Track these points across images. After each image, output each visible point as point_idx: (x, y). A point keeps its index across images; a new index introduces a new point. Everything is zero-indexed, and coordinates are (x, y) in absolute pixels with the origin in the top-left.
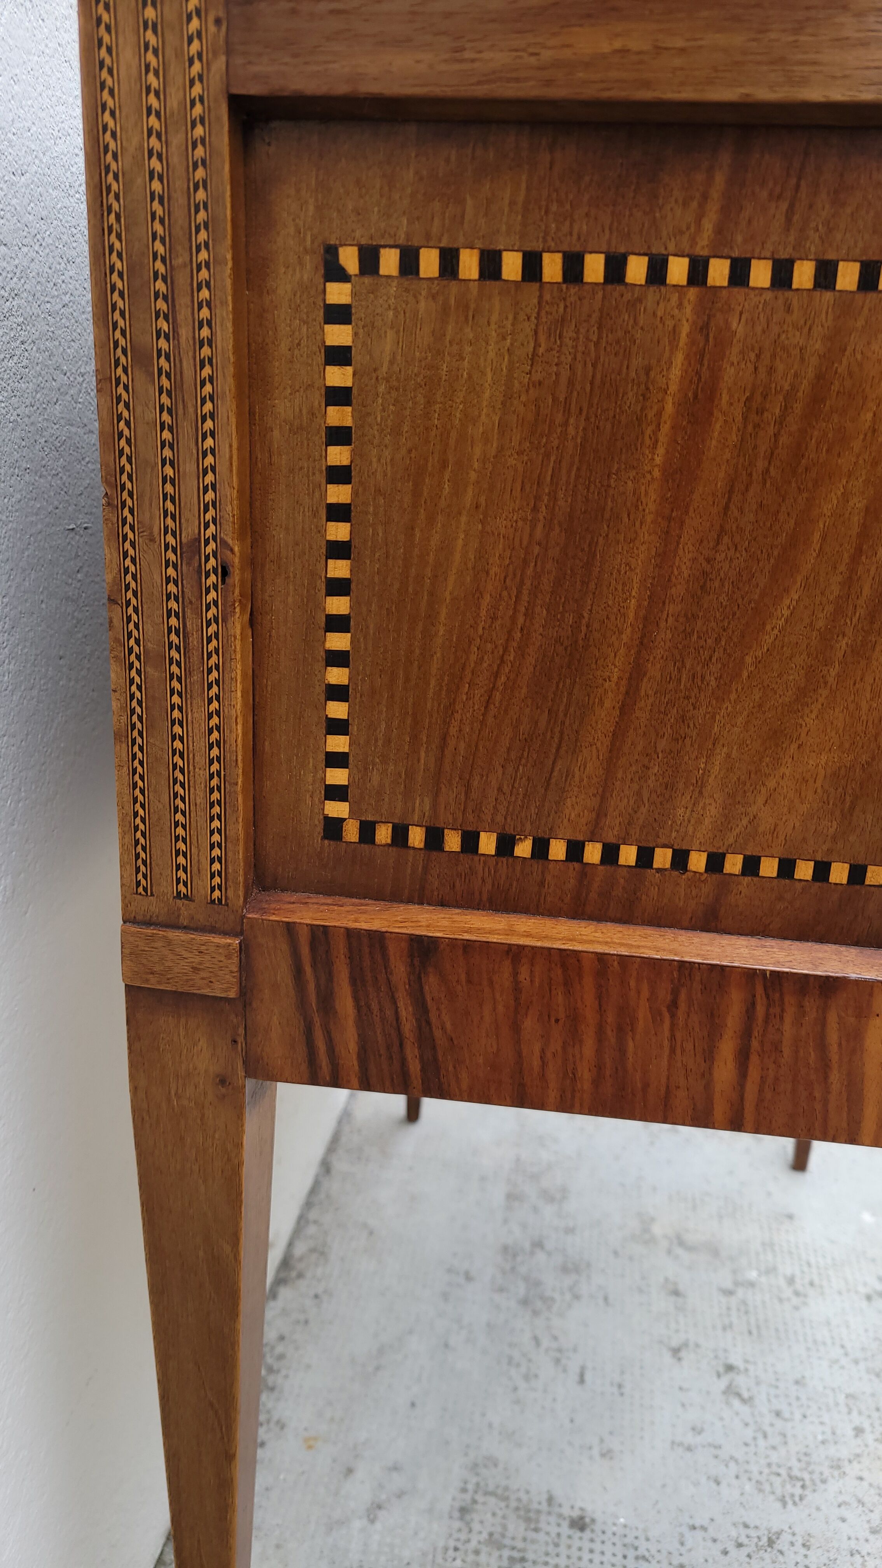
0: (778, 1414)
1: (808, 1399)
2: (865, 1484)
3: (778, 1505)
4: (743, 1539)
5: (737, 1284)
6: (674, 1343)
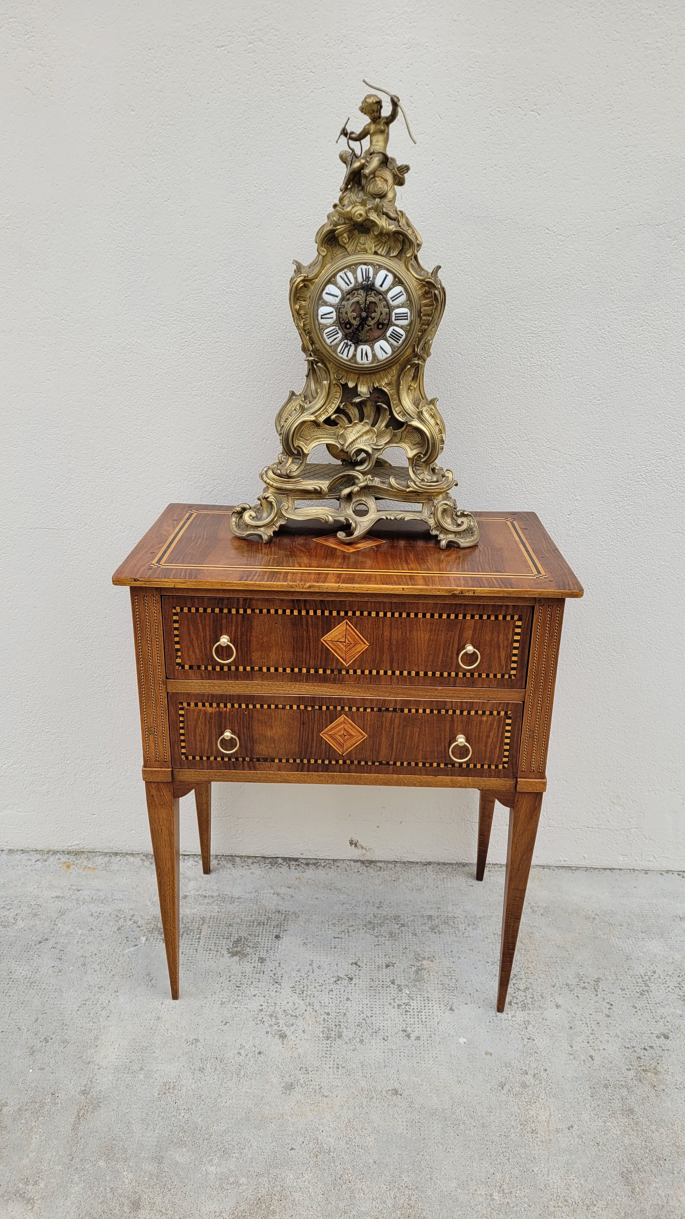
0: (332, 991)
1: (340, 1001)
2: (304, 1011)
3: (292, 986)
4: (276, 976)
5: (399, 986)
6: (358, 963)
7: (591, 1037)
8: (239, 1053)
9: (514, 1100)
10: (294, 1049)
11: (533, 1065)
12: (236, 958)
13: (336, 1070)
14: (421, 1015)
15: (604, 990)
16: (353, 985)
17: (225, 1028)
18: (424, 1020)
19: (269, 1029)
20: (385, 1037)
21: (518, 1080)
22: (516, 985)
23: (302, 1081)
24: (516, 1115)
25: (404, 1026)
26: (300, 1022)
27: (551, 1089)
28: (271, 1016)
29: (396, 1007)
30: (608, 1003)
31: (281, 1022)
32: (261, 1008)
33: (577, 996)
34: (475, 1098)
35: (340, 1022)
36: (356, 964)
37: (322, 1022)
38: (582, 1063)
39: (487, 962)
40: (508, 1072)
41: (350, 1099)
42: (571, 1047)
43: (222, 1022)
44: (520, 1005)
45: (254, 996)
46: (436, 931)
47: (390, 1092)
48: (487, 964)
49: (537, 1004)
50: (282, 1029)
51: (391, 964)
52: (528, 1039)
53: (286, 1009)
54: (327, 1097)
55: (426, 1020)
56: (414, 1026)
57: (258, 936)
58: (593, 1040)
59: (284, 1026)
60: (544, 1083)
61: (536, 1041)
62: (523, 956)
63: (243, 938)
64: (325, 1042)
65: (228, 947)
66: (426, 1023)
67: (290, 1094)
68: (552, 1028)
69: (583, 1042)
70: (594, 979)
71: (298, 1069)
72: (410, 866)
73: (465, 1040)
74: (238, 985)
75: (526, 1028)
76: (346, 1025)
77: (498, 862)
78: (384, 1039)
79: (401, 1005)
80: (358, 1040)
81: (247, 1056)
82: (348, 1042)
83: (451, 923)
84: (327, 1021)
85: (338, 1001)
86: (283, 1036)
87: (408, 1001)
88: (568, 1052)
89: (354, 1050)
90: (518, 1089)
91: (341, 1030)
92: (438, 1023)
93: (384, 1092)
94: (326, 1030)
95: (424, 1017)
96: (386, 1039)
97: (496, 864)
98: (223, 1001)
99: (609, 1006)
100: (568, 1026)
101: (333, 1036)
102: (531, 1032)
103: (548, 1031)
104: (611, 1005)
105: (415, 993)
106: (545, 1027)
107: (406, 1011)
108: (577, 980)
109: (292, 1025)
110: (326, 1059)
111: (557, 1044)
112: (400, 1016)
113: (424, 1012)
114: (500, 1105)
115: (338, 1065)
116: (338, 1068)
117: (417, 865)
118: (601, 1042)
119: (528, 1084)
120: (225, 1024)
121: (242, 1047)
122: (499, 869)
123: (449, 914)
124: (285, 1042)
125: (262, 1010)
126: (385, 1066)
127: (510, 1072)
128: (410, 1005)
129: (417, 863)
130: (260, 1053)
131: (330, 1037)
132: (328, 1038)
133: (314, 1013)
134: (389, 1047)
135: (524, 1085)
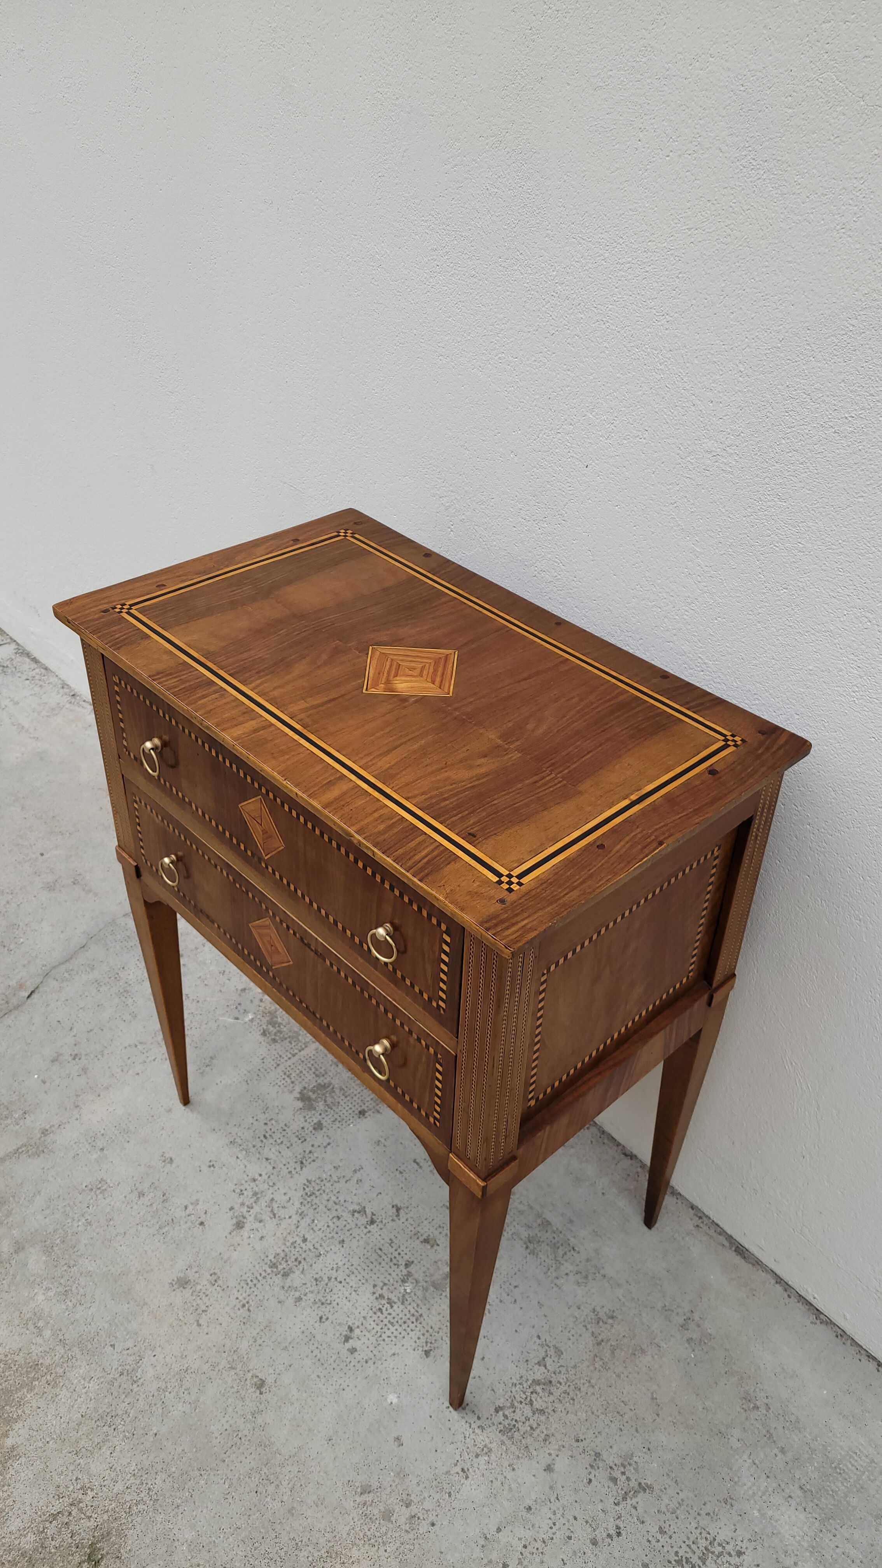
7: (539, 1544)
8: (186, 1208)
9: (356, 1520)
10: (232, 1248)
11: (427, 1505)
12: (300, 1104)
13: (239, 1306)
14: (389, 1329)
15: (635, 1508)
16: (365, 1231)
17: (205, 1169)
18: (384, 1336)
19: (236, 1207)
20: (324, 1318)
21: (389, 1502)
22: (534, 1395)
23: (199, 1287)
24: (335, 1537)
25: (357, 1323)
26: (270, 1225)
27: (410, 1550)
28: (255, 1194)
29: (377, 1295)
30: (618, 1527)
31: (256, 1208)
32: (257, 1177)
33: (590, 1481)
34: (322, 1474)
35: (304, 1259)
36: (398, 1210)
37: (288, 1244)
38: (485, 1561)
39: (539, 1337)
40: (391, 1483)
41: (214, 1349)
42: (499, 1530)
43: (210, 1161)
44: (506, 1422)
45: (267, 1159)
46: (531, 1246)
47: (255, 1380)
48: (536, 1339)
49: (529, 1440)
50: (247, 1216)
51: (431, 1242)
52: (463, 1470)
53: (276, 1199)
54: (199, 1325)
55: (386, 1339)
56: (367, 1334)
57: (346, 1097)
58: (535, 1551)
59: (253, 1216)
60: (411, 1536)
61: (468, 1482)
62: (592, 1368)
63: (331, 1087)
64: (266, 1267)
65: (307, 1086)
66: (382, 1342)
67: (174, 1290)
68: (506, 1487)
69: (520, 1539)
70: (643, 1482)
71: (211, 1272)
72: (606, 1141)
73: (395, 1401)
74: (267, 1135)
75: (477, 1456)
76: (306, 1267)
77: (721, 1225)
78: (321, 1318)
79: (384, 1297)
80: (297, 1294)
81: (189, 1216)
82: (286, 1288)
83: (560, 1252)
84: (295, 1247)
85: (331, 1235)
86: (239, 1225)
87: (396, 1300)
88: (485, 1532)
89: (280, 1302)
90: (376, 1512)
91: (295, 1269)
92: (394, 1354)
93: (250, 1375)
94: (282, 1255)
95: (388, 1333)
96: (323, 1320)
97: (717, 1225)
98: (236, 1140)
99: (612, 1532)
100: (529, 1502)
101: (280, 1267)
102: (476, 1465)
103: (497, 1484)
104: (619, 1534)
105: (415, 1298)
106: (500, 1477)
107: (380, 1309)
108: (618, 1461)
109: (260, 1221)
110: (245, 1286)
111: (486, 1509)
112: (367, 1309)
113: (395, 1327)
114: (335, 1508)
115: (248, 1302)
116: (244, 1306)
117: (616, 1148)
118: (542, 1562)
119: (393, 1519)
120: (210, 1167)
121: (196, 1203)
122: (714, 1235)
123: (572, 1239)
124: (234, 1233)
125: (254, 1180)
126: (285, 1348)
127: (394, 1485)
128: (392, 1307)
129: (618, 1144)
130: (202, 1223)
131: (277, 1267)
132: (273, 1266)
133: (294, 1227)
134: (314, 1332)
135: (387, 1515)
